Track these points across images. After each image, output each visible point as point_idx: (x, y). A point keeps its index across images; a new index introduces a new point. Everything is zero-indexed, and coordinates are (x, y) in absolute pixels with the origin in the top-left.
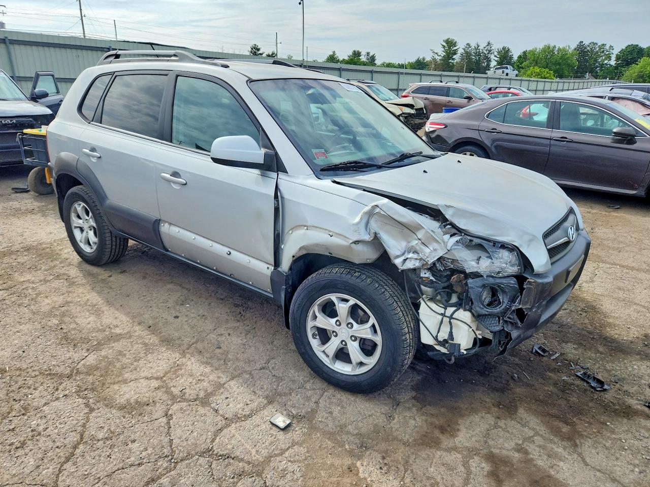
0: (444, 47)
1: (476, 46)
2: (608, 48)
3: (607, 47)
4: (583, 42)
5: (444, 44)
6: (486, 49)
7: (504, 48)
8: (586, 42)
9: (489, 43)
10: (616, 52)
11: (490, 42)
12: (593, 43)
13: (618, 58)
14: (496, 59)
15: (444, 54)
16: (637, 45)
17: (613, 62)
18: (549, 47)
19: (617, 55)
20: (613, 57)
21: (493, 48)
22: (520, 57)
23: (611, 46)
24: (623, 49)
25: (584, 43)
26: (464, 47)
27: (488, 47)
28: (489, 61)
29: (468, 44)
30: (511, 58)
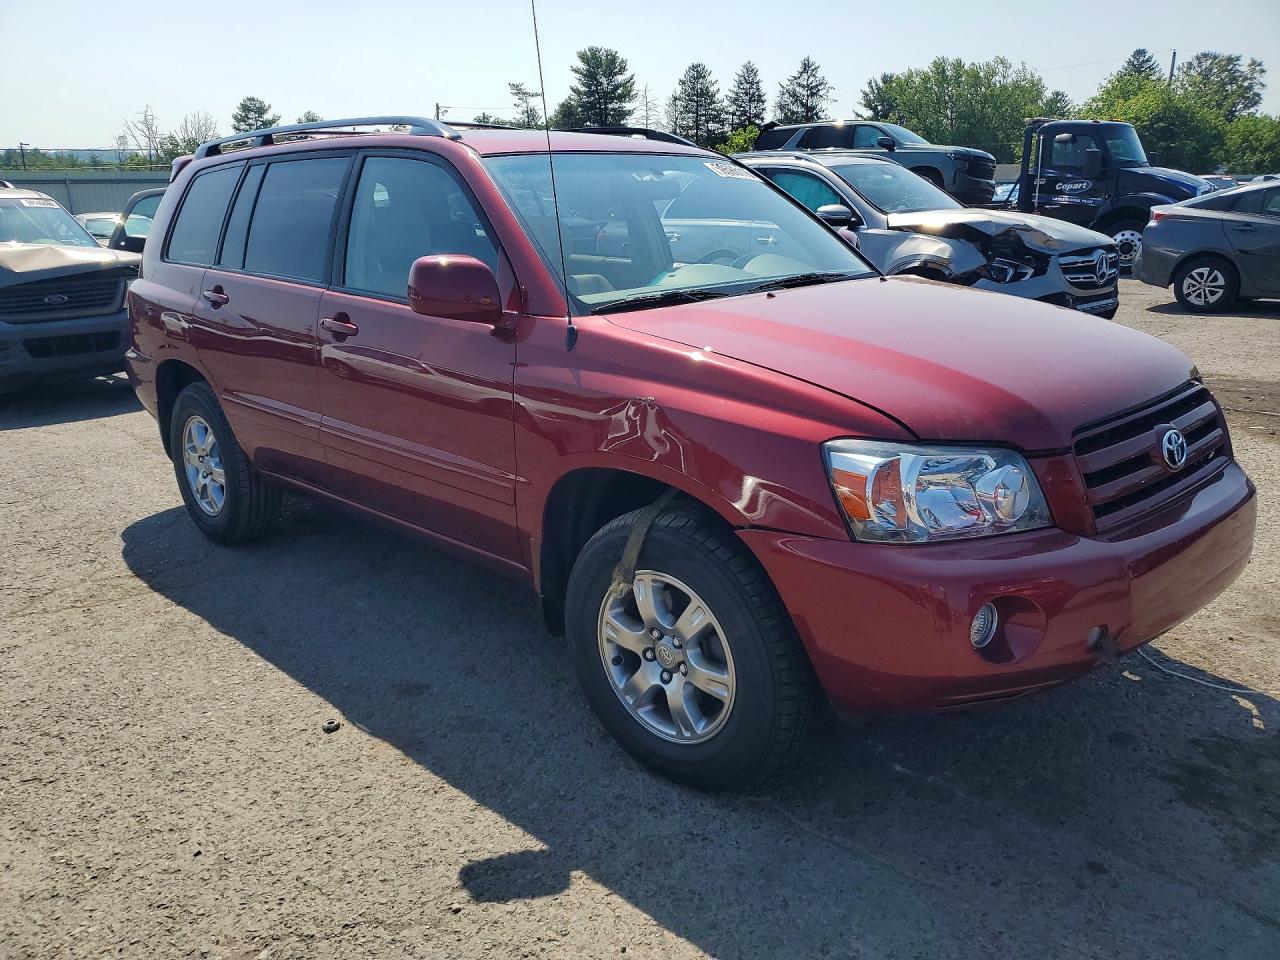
3: (1244, 67)
5: (581, 66)
7: (887, 79)
9: (807, 66)
12: (1205, 56)
23: (1254, 63)
27: (805, 76)
29: (694, 67)
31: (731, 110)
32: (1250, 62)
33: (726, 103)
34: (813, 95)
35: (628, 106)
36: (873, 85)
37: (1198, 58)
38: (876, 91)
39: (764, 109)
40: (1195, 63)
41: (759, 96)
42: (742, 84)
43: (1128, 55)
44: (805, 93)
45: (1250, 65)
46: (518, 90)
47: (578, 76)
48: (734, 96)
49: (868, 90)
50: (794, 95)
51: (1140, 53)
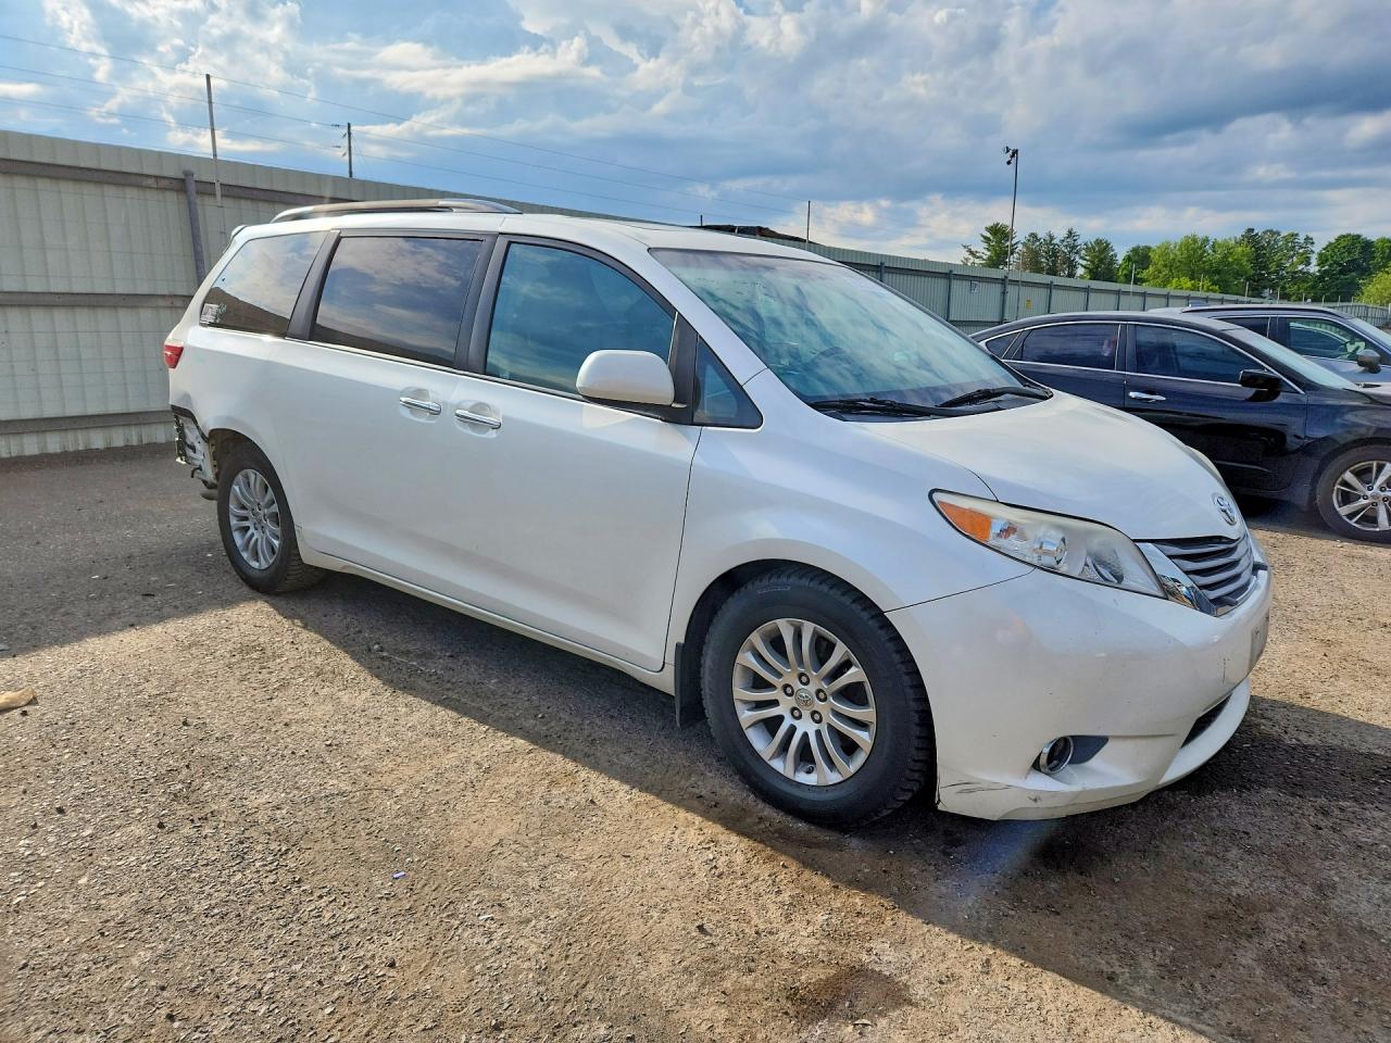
0: (987, 239)
1: (1048, 238)
2: (1302, 241)
4: (1253, 230)
6: (1065, 243)
8: (1259, 231)
10: (1318, 248)
11: (1073, 231)
13: (1322, 260)
14: (1084, 263)
15: (989, 253)
16: (1359, 236)
17: (1314, 269)
18: (1195, 241)
19: (1320, 255)
20: (1314, 260)
21: (1079, 242)
22: (1128, 259)
24: (1330, 244)
25: (1256, 232)
26: (1023, 240)
28: (1072, 266)
30: (1112, 261)
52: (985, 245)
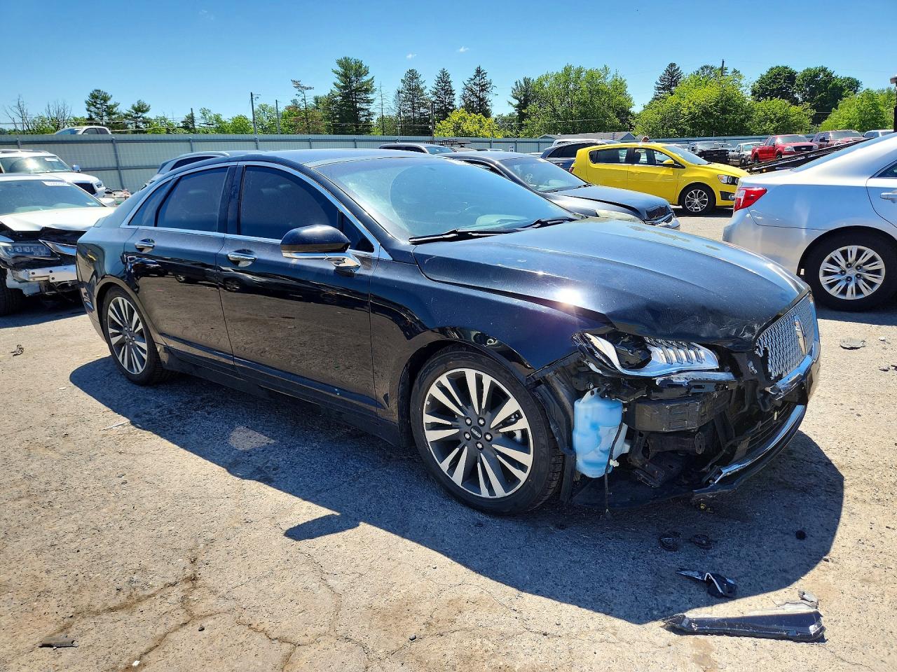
2: (731, 74)
5: (339, 69)
7: (527, 81)
9: (479, 71)
11: (482, 68)
12: (707, 67)
16: (786, 68)
19: (753, 87)
23: (735, 71)
24: (763, 77)
27: (478, 78)
29: (413, 70)
31: (433, 99)
32: (733, 70)
33: (430, 95)
34: (482, 90)
35: (371, 96)
36: (518, 84)
37: (702, 69)
38: (520, 88)
39: (454, 100)
40: (700, 71)
41: (451, 90)
42: (440, 83)
43: (666, 67)
44: (478, 89)
45: (733, 72)
46: (297, 85)
47: (337, 76)
48: (435, 90)
49: (515, 87)
50: (471, 90)
51: (672, 65)
52: (338, 82)
